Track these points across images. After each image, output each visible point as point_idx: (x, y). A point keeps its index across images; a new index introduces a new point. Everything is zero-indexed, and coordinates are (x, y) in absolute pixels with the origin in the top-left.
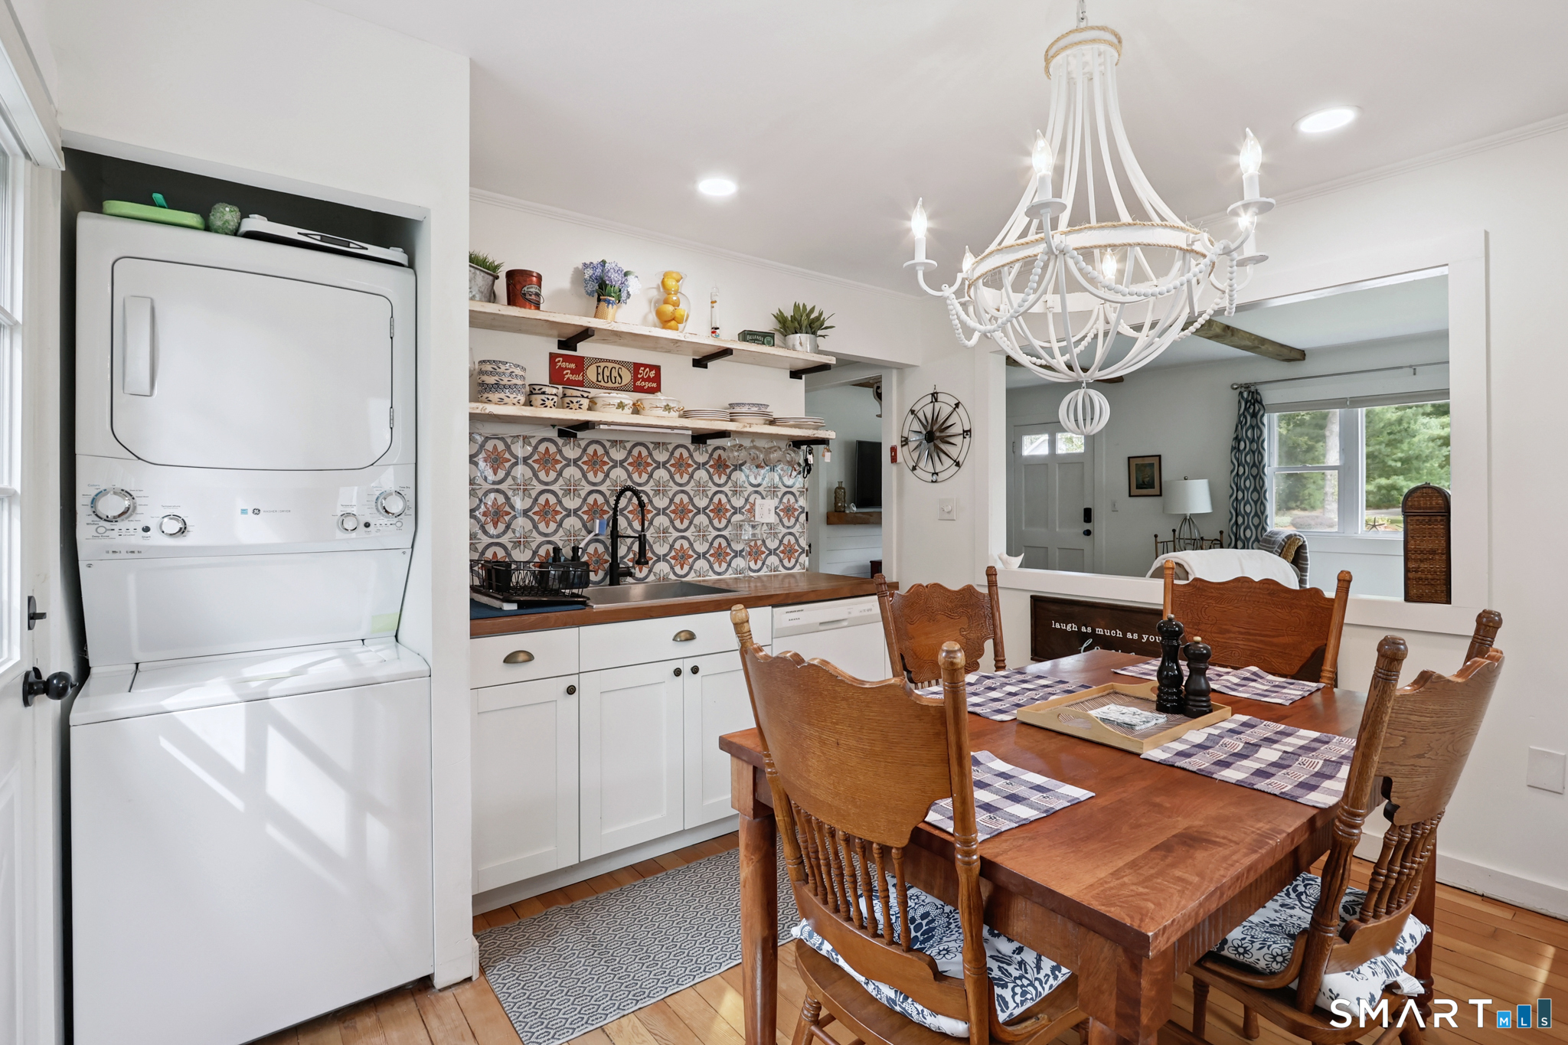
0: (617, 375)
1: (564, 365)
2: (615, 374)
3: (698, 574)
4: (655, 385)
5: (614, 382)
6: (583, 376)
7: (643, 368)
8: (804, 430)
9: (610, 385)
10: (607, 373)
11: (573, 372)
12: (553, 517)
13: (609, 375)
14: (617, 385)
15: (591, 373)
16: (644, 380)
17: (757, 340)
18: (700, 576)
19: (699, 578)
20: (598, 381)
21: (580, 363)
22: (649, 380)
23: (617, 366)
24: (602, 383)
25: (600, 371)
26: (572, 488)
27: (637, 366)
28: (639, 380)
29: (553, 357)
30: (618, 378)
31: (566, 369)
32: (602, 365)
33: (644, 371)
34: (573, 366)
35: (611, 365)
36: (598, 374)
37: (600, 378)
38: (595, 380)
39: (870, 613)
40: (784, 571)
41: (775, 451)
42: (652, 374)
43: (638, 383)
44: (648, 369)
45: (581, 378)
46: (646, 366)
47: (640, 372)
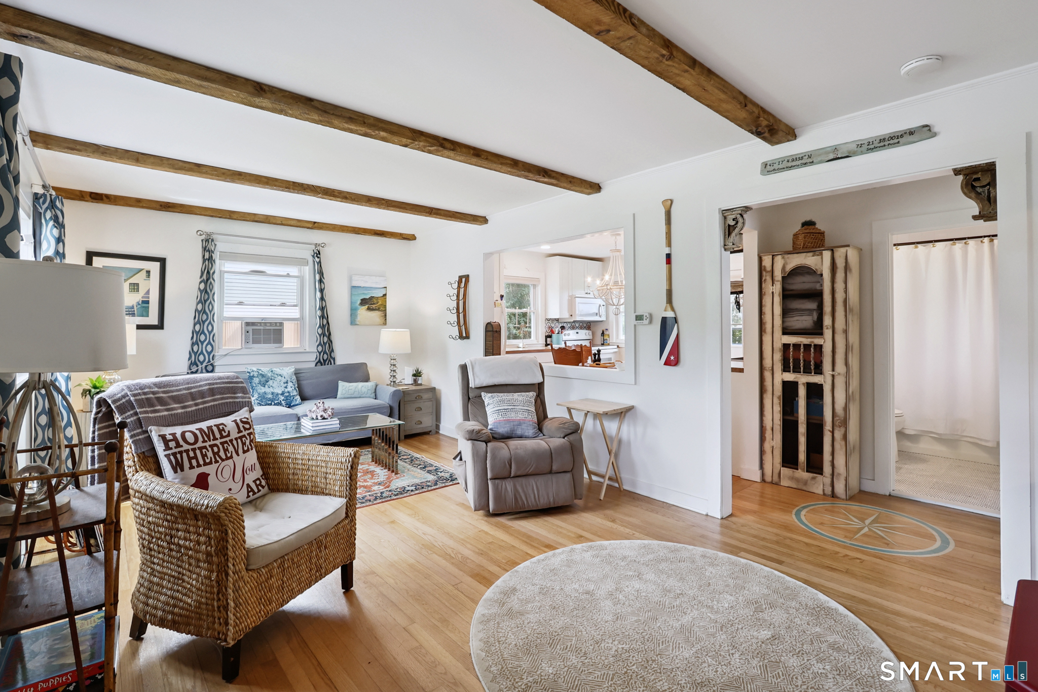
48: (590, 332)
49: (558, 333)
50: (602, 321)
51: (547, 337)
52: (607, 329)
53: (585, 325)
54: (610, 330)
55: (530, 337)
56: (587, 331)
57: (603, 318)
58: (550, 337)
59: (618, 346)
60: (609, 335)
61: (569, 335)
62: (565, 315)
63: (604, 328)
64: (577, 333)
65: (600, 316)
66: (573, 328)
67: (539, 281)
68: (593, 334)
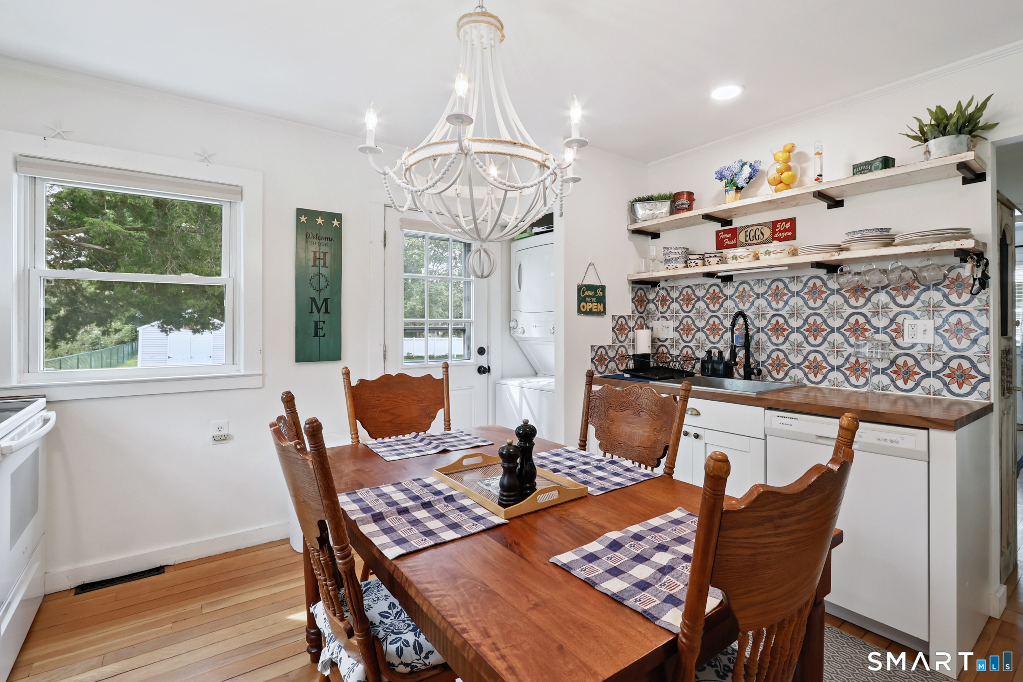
0: (760, 233)
1: (724, 236)
2: (758, 233)
3: (833, 384)
4: (790, 233)
5: (757, 239)
6: (736, 240)
7: (780, 223)
8: (917, 246)
9: (755, 241)
10: (752, 234)
11: (730, 239)
12: (718, 332)
13: (754, 235)
14: (760, 240)
15: (742, 237)
16: (780, 231)
17: (864, 170)
18: (834, 385)
19: (833, 387)
20: (746, 241)
21: (734, 232)
22: (785, 230)
23: (760, 227)
24: (750, 242)
25: (748, 234)
26: (729, 314)
27: (775, 223)
28: (777, 232)
29: (718, 233)
30: (761, 236)
31: (725, 238)
32: (749, 229)
33: (780, 225)
34: (730, 235)
35: (754, 228)
36: (746, 236)
37: (748, 238)
38: (744, 241)
39: (894, 445)
40: (950, 397)
41: (934, 268)
42: (788, 226)
43: (776, 235)
44: (784, 223)
45: (735, 242)
46: (781, 221)
47: (778, 226)
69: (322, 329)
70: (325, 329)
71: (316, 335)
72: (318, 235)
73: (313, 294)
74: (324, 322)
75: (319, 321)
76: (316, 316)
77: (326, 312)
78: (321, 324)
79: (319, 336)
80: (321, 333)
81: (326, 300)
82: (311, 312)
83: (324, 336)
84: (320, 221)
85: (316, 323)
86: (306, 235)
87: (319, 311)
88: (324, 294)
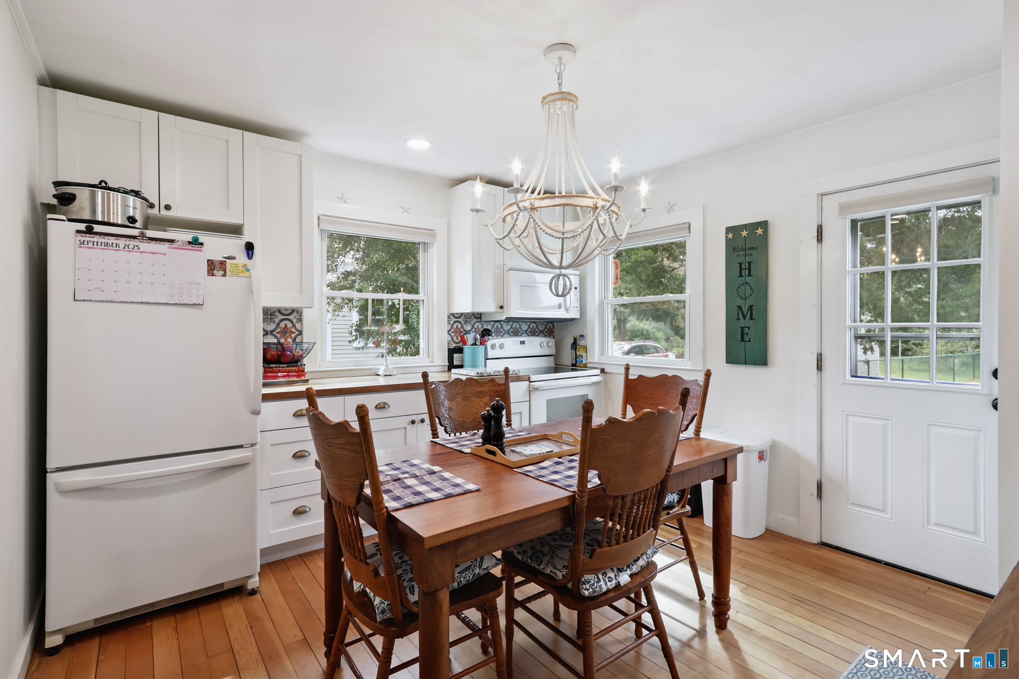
48: (552, 342)
49: (475, 344)
50: (572, 320)
51: (452, 352)
52: (582, 336)
53: (541, 328)
54: (588, 338)
55: (417, 353)
56: (544, 340)
57: (574, 314)
58: (460, 350)
59: (603, 371)
60: (585, 348)
61: (502, 346)
62: (488, 306)
63: (577, 334)
64: (523, 343)
65: (567, 310)
66: (515, 333)
67: (434, 236)
68: (558, 346)
69: (747, 334)
70: (751, 334)
71: (742, 340)
72: (744, 247)
73: (740, 302)
74: (749, 328)
75: (745, 327)
76: (742, 323)
77: (751, 318)
78: (746, 330)
79: (745, 341)
80: (747, 338)
81: (751, 307)
82: (738, 319)
83: (749, 341)
84: (744, 233)
85: (742, 329)
86: (733, 250)
87: (744, 318)
88: (749, 302)
